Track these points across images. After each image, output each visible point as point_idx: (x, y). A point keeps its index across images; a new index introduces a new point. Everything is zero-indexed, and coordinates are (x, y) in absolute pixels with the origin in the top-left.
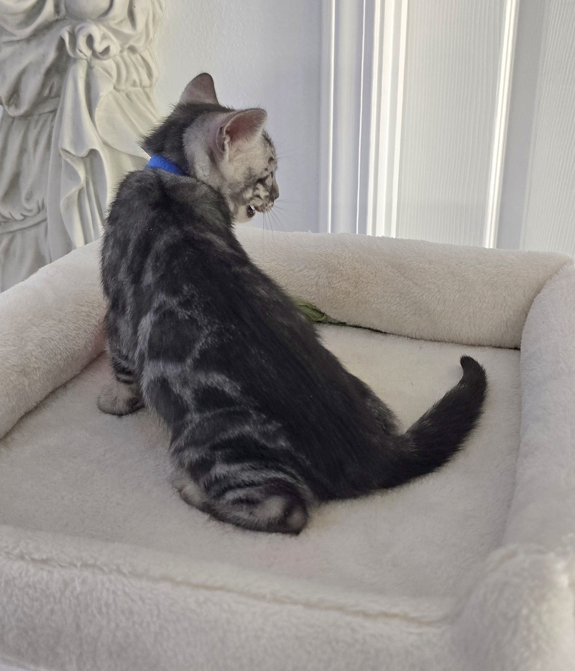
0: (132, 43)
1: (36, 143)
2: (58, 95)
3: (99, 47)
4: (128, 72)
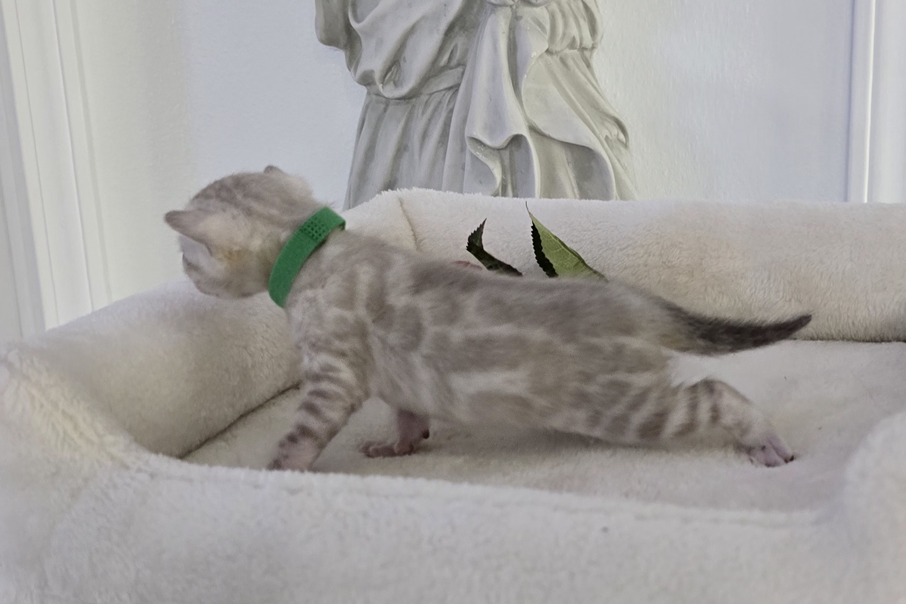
4: (566, 25)
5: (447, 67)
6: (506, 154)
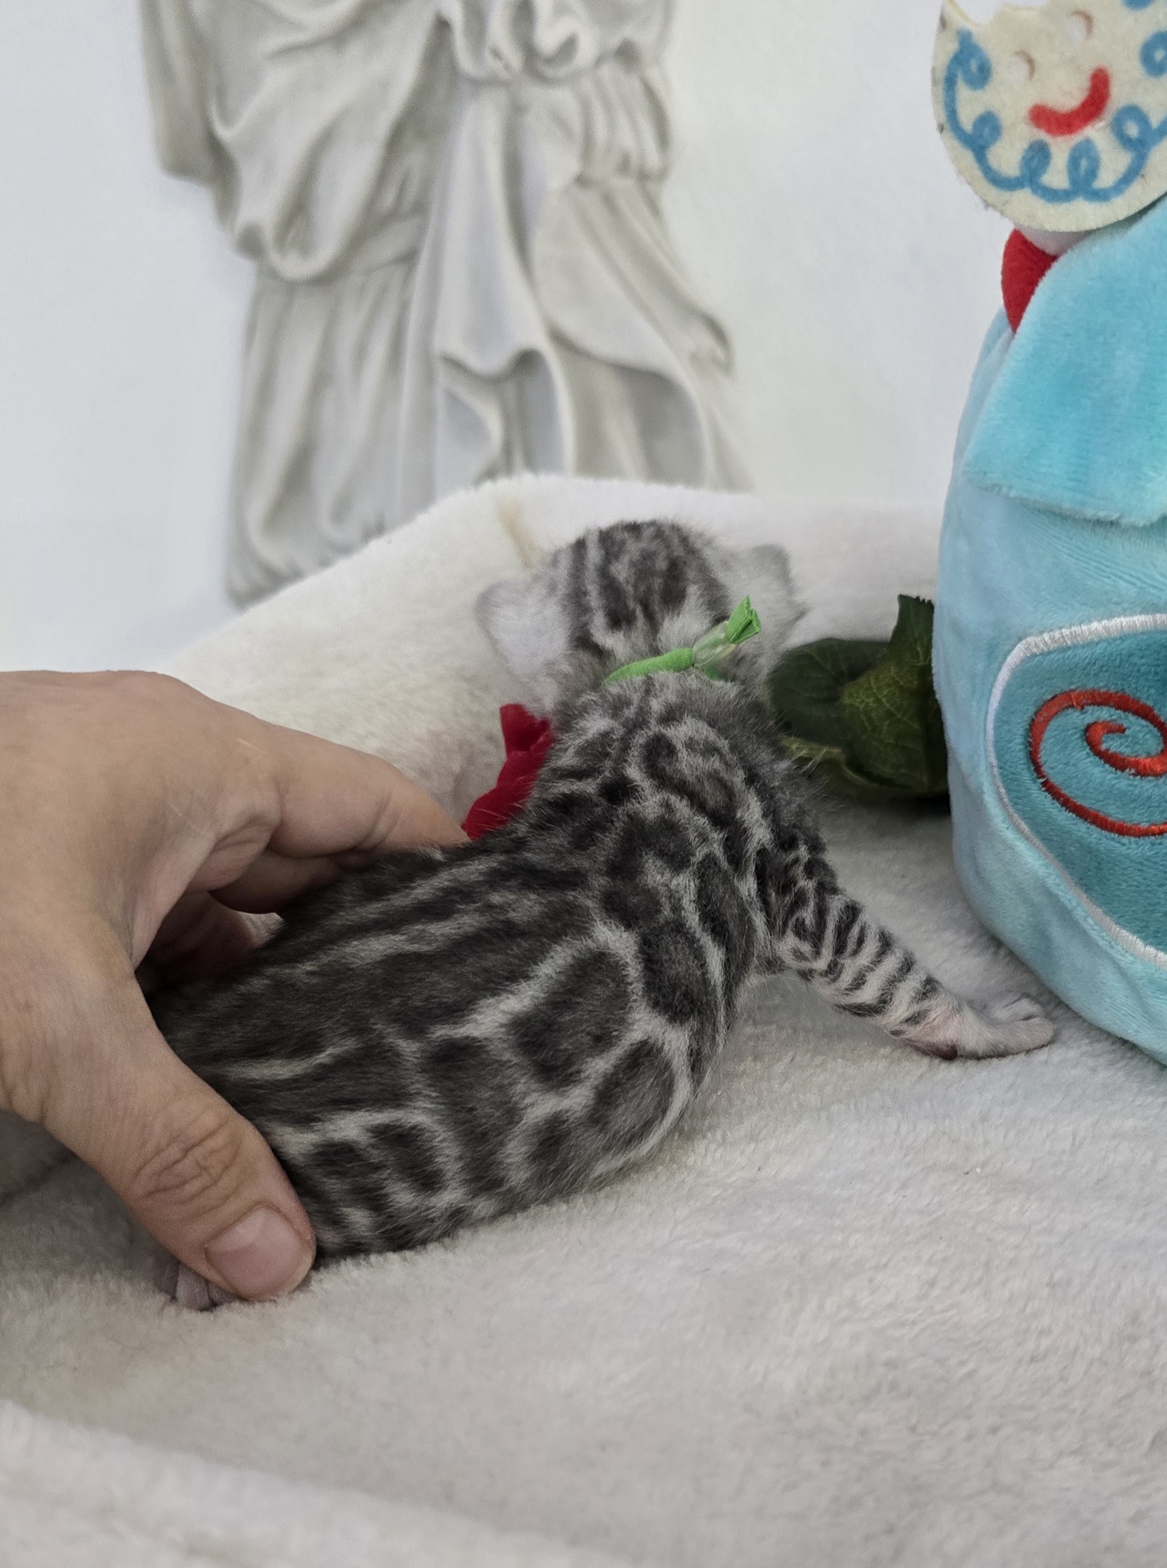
0: (629, 31)
1: (361, 353)
2: (420, 208)
5: (394, 215)
6: (510, 389)
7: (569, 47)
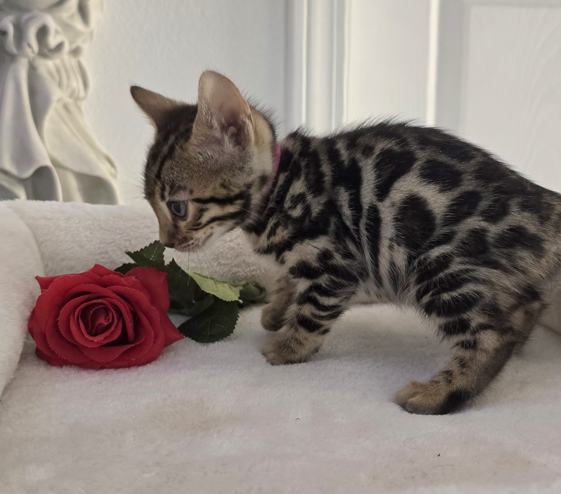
0: (79, 42)
3: (53, 41)
4: (68, 77)
7: (60, 47)
